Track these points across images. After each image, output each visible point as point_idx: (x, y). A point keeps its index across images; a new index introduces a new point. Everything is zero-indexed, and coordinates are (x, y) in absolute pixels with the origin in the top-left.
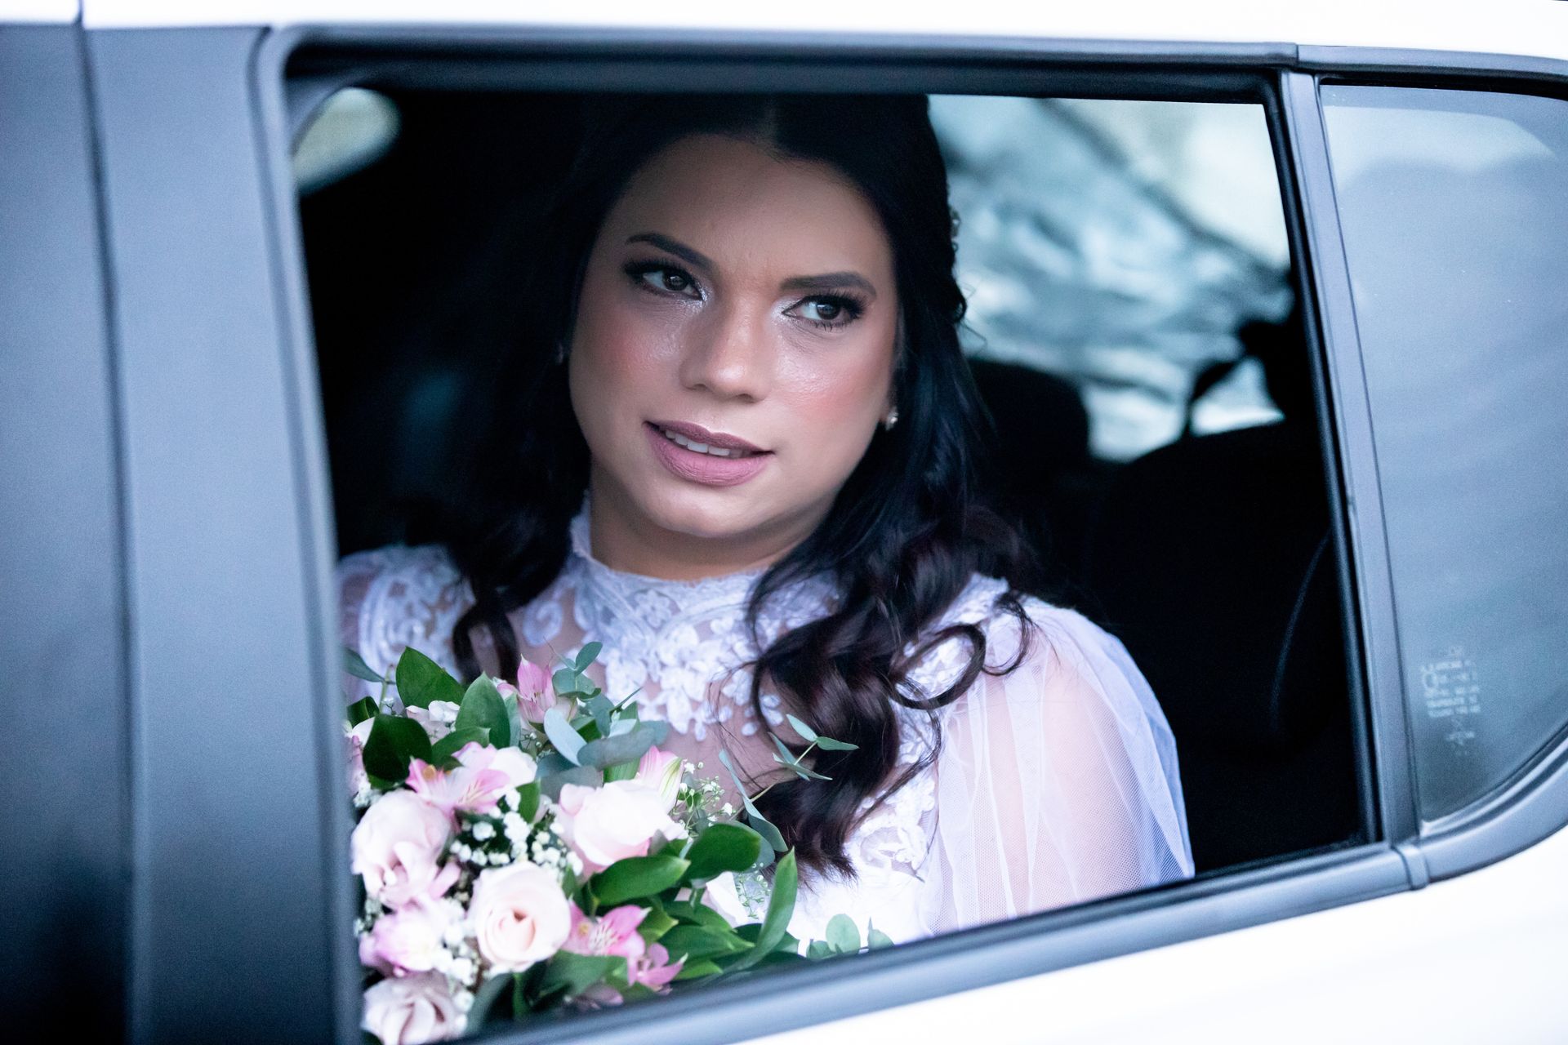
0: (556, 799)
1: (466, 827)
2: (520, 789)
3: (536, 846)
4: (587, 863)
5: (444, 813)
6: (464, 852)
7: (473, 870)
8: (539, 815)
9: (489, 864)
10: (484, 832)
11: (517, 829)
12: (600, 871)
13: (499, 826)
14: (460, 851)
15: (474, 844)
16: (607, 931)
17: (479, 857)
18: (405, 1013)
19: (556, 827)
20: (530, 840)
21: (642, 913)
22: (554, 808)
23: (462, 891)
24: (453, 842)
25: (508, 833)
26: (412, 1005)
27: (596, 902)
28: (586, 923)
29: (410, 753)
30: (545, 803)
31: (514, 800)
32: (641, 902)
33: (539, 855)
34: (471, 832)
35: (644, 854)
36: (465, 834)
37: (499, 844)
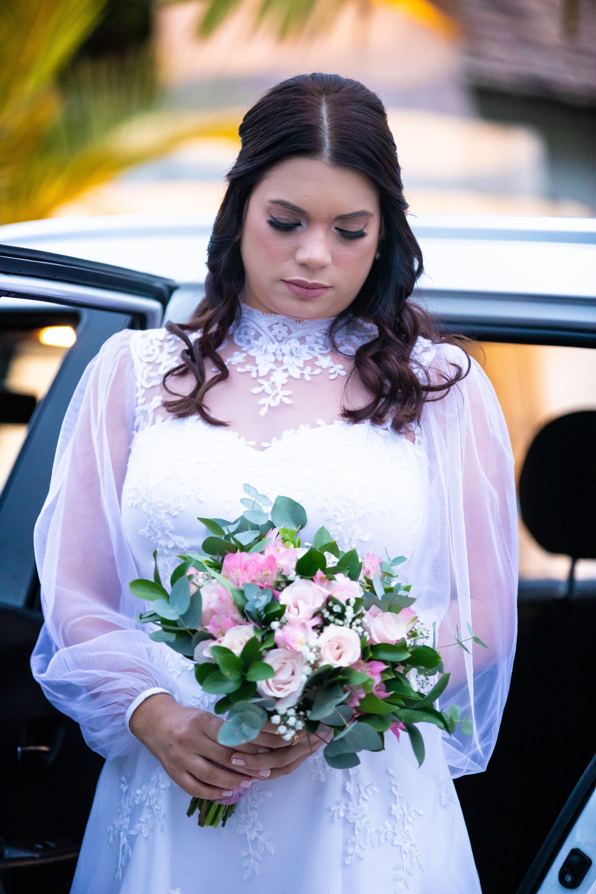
0: (367, 609)
1: (330, 604)
2: (356, 599)
3: (354, 623)
4: (371, 638)
5: (324, 596)
6: (327, 614)
7: (326, 622)
8: (359, 612)
9: (334, 622)
10: (337, 609)
11: (350, 613)
12: (374, 644)
13: (344, 610)
14: (325, 613)
15: (332, 612)
16: (368, 668)
17: (331, 618)
18: (281, 665)
19: (365, 619)
20: (354, 619)
21: (385, 667)
22: (365, 612)
23: (319, 629)
24: (324, 608)
25: (347, 614)
26: (284, 663)
27: (371, 655)
28: (362, 662)
29: (319, 567)
30: (362, 610)
31: (353, 601)
32: (385, 662)
33: (354, 627)
34: (332, 607)
35: (394, 644)
36: (329, 607)
37: (341, 616)
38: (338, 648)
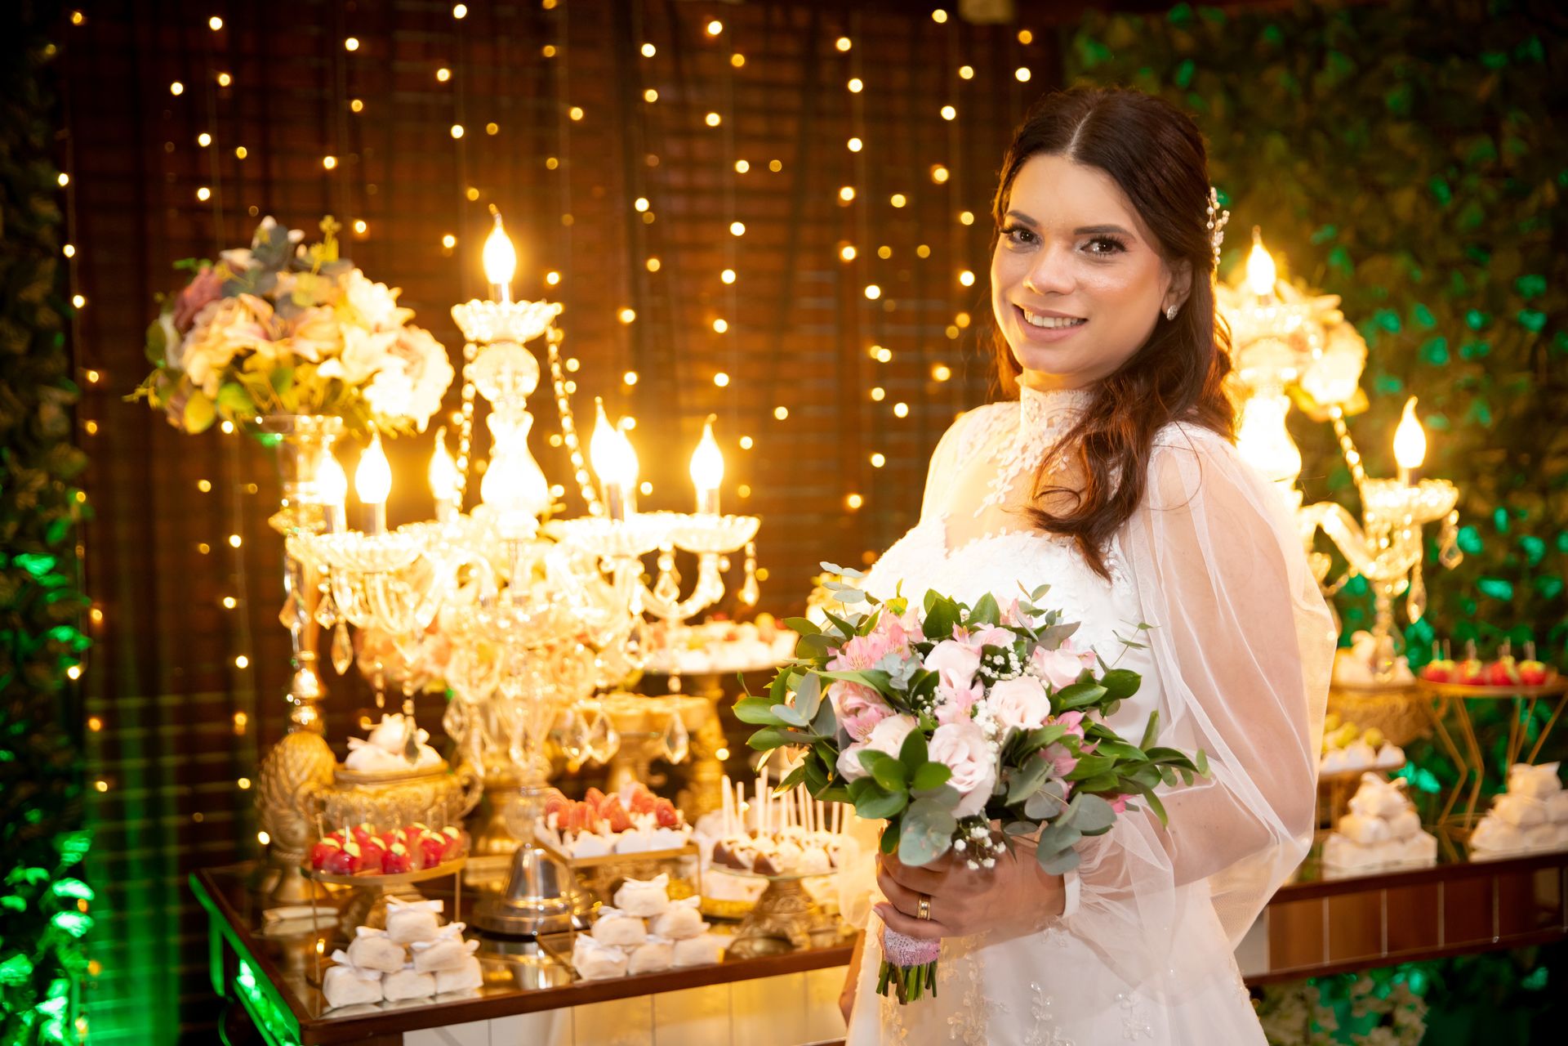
0: (1030, 652)
1: (988, 658)
2: (1013, 645)
3: (1024, 674)
4: (1052, 685)
5: (977, 652)
6: (987, 671)
7: (988, 683)
9: (1000, 679)
10: (998, 661)
12: (1061, 689)
13: (1006, 660)
14: (984, 670)
15: (994, 668)
16: (1062, 723)
17: (995, 675)
19: (1034, 666)
20: (1022, 669)
21: (1081, 715)
22: (1031, 657)
24: (982, 667)
25: (1011, 664)
28: (1054, 718)
29: (954, 622)
30: (1025, 655)
31: (1011, 648)
32: (1078, 709)
33: (1025, 678)
34: (991, 660)
36: (989, 662)
37: (1005, 668)
38: (1017, 707)
